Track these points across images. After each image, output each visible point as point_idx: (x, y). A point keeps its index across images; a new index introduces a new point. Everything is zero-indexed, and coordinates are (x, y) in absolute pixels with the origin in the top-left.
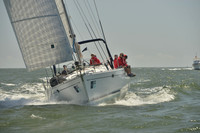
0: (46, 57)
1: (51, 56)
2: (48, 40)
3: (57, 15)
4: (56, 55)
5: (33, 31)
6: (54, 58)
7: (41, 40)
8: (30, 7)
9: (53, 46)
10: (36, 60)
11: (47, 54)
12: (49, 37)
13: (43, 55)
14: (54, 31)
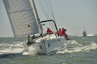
0: (25, 31)
1: (28, 31)
2: (27, 23)
3: (31, 10)
4: (31, 30)
5: (19, 18)
6: (30, 32)
7: (23, 23)
8: (17, 6)
9: (29, 26)
10: (20, 33)
11: (26, 30)
12: (27, 21)
13: (24, 30)
14: (30, 18)
